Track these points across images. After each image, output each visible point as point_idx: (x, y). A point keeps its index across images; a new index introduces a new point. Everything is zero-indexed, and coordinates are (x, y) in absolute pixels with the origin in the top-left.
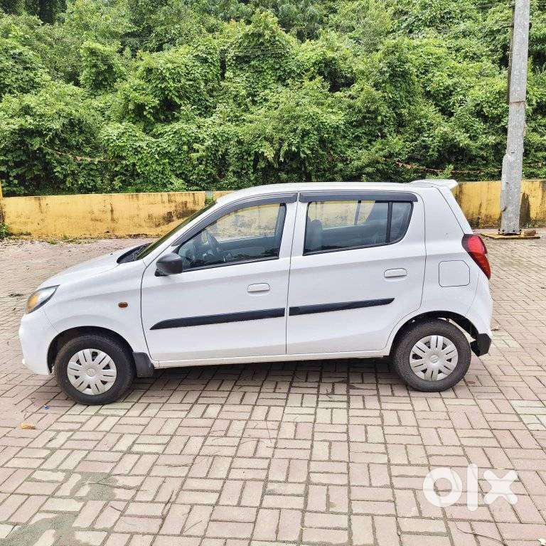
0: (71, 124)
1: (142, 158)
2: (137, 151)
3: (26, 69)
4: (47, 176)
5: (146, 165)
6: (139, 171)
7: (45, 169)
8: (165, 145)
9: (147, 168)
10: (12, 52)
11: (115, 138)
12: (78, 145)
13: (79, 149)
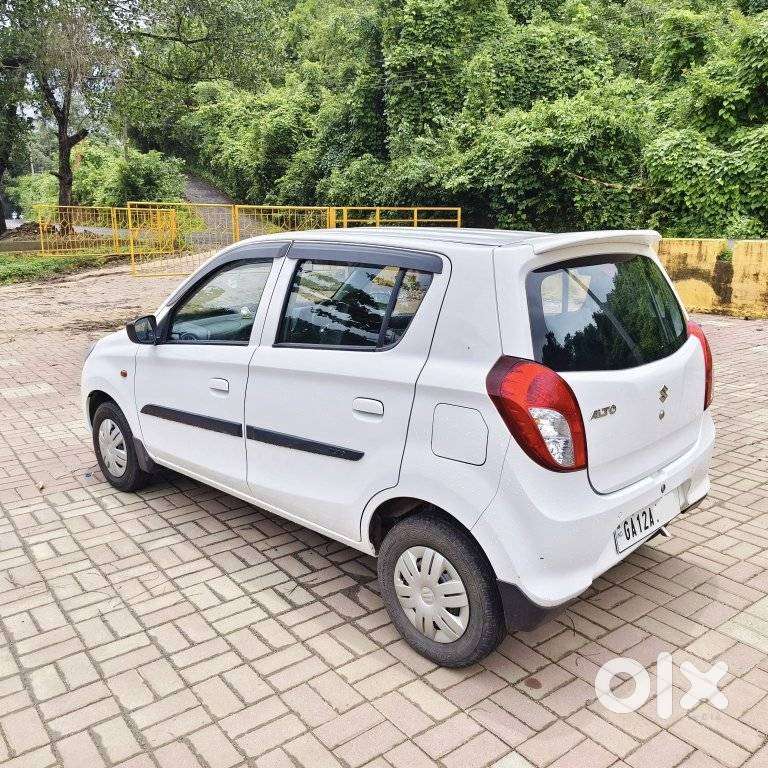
0: (606, 136)
1: (697, 184)
2: (690, 173)
3: (581, 63)
4: (564, 209)
5: (702, 195)
6: (688, 204)
7: (560, 201)
8: (738, 162)
9: (702, 200)
10: (567, 43)
11: (661, 154)
12: (610, 165)
13: (612, 172)
